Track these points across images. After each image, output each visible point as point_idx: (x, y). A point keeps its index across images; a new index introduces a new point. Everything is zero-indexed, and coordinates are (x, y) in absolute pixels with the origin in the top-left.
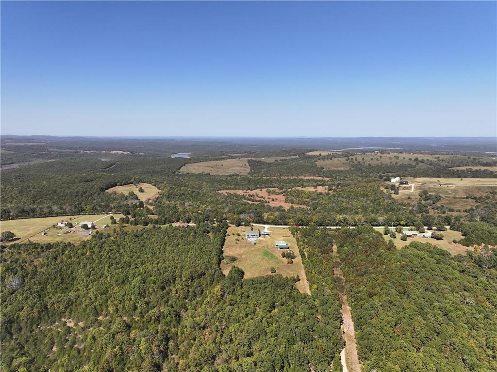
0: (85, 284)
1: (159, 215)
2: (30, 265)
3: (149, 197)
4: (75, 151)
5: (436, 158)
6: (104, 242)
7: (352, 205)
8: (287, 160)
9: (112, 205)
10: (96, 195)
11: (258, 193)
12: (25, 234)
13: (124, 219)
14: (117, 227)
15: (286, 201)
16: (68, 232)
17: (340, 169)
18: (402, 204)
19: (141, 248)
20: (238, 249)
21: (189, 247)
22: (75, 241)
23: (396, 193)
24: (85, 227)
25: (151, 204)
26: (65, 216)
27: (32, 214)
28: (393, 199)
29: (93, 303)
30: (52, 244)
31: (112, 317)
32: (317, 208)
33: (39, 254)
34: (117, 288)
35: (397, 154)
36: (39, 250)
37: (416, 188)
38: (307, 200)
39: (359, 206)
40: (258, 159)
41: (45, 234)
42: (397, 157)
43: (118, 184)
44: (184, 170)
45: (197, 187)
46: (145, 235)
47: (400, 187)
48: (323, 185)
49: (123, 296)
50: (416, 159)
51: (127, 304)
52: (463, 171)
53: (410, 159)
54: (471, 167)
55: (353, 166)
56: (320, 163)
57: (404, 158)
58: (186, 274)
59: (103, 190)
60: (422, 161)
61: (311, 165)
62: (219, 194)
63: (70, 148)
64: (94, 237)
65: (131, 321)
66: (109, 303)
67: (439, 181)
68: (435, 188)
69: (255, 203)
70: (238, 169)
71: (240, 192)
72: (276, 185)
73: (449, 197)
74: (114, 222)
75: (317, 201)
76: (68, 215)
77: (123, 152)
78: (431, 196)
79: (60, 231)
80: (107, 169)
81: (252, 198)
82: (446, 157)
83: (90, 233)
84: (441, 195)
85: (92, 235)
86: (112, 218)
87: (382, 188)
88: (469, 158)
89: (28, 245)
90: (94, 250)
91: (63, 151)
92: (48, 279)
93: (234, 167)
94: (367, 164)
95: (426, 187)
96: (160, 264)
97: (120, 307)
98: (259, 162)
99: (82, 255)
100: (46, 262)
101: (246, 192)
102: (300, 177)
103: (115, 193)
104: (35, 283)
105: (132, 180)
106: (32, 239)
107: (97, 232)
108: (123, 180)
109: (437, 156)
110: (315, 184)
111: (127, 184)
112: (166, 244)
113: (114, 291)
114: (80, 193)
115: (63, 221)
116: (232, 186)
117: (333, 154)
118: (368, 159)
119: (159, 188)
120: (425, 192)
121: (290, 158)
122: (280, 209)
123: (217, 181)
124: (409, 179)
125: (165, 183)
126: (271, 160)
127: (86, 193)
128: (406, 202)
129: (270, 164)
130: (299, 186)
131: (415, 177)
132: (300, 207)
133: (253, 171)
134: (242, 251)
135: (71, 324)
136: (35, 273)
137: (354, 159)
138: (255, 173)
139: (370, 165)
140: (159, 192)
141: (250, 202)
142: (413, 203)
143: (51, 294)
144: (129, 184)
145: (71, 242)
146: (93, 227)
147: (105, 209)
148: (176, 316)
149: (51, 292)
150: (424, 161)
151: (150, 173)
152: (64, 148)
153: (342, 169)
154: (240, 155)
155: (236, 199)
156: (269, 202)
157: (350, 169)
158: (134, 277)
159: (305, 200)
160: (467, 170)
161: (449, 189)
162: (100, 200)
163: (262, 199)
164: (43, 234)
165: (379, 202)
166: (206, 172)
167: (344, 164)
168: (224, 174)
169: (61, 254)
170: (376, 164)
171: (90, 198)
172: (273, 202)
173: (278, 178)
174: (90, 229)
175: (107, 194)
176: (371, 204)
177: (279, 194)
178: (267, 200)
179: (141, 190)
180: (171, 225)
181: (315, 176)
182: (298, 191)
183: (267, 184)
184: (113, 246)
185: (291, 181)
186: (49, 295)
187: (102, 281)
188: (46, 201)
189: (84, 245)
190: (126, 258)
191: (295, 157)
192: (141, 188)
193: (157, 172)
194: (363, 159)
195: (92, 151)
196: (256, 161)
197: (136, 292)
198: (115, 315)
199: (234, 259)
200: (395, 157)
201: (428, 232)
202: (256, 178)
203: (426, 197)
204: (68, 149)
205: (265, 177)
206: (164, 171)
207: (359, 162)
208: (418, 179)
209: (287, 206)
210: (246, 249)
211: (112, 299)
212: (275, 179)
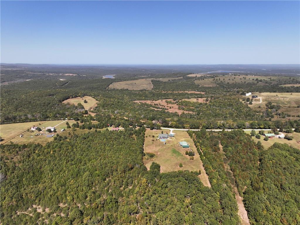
0: (50, 177)
1: (99, 121)
2: (11, 162)
3: (91, 106)
4: (43, 74)
5: (269, 79)
6: (63, 144)
7: (223, 112)
8: (175, 79)
9: (67, 113)
10: (56, 105)
11: (160, 103)
12: (8, 137)
13: (75, 124)
14: (71, 131)
15: (179, 109)
16: (38, 135)
17: (210, 86)
18: (255, 111)
19: (88, 148)
20: (154, 148)
21: (121, 146)
22: (42, 141)
23: (251, 104)
24: (49, 131)
25: (92, 112)
26: (36, 121)
27: (14, 120)
28: (249, 108)
29: (56, 193)
30: (26, 144)
31: (69, 205)
32: (200, 114)
33: (17, 152)
34: (72, 181)
35: (245, 76)
36: (17, 149)
37: (263, 100)
38: (193, 108)
39: (228, 113)
40: (158, 79)
41: (22, 136)
42: (245, 78)
43: (71, 97)
44: (111, 86)
45: (121, 98)
46: (90, 138)
47: (252, 99)
48: (201, 98)
49: (77, 188)
50: (257, 80)
51: (81, 194)
52: (289, 88)
53: (253, 79)
54: (293, 85)
55: (218, 84)
56: (197, 82)
57: (249, 79)
58: (120, 168)
59: (61, 101)
60: (261, 81)
61: (191, 83)
62: (135, 103)
63: (40, 72)
64: (55, 139)
65: (84, 209)
66: (67, 192)
67: (277, 95)
68: (276, 100)
69: (159, 109)
70: (145, 86)
71: (149, 102)
72: (171, 97)
73: (286, 107)
74: (69, 127)
75: (199, 109)
76: (38, 121)
77: (73, 75)
78: (274, 106)
79: (33, 134)
80: (63, 86)
81: (157, 106)
82: (276, 78)
83: (53, 135)
84: (280, 105)
85: (54, 137)
86: (67, 124)
87: (241, 100)
88: (290, 78)
89: (10, 145)
90: (56, 149)
91: (35, 73)
92: (23, 173)
93: (143, 84)
94: (226, 83)
95: (269, 99)
96: (102, 160)
97: (75, 196)
98: (159, 81)
99: (48, 153)
100: (22, 159)
101: (152, 102)
102: (186, 92)
103: (69, 104)
104: (14, 176)
105: (79, 94)
106: (13, 141)
107: (58, 135)
108: (74, 95)
109: (270, 77)
110: (196, 97)
111: (76, 97)
112: (105, 144)
113: (71, 184)
114: (46, 104)
115: (34, 126)
116: (143, 98)
117: (204, 76)
118: (227, 79)
119: (97, 100)
120: (270, 103)
121: (177, 78)
122: (176, 114)
123: (134, 94)
124: (257, 94)
125: (100, 96)
126: (166, 80)
127: (49, 104)
128: (258, 110)
129: (165, 83)
130: (186, 98)
131: (260, 92)
132: (188, 113)
133: (155, 87)
134: (158, 149)
135: (40, 210)
136: (14, 168)
137: (218, 79)
138: (156, 89)
139: (228, 83)
140: (97, 103)
141: (156, 109)
142: (263, 111)
143: (26, 186)
144: (77, 97)
145: (40, 143)
146: (55, 131)
147: (63, 116)
148: (115, 203)
149: (25, 184)
150: (262, 80)
151: (90, 88)
152: (36, 72)
153: (211, 86)
154: (146, 76)
155: (146, 107)
156: (168, 109)
157: (216, 86)
158: (84, 171)
159: (191, 108)
160: (291, 87)
161: (285, 101)
162: (59, 109)
163: (163, 107)
164: (21, 137)
165: (240, 110)
166: (125, 88)
167: (212, 82)
168: (137, 89)
169: (33, 153)
170: (232, 82)
171: (52, 107)
172: (171, 109)
173: (171, 92)
174: (52, 132)
175: (63, 105)
176: (235, 111)
177: (174, 103)
178: (166, 107)
179: (86, 102)
180: (107, 129)
181: (195, 91)
182: (186, 102)
183: (165, 96)
184: (69, 146)
185: (180, 95)
186: (24, 187)
187: (62, 175)
188: (24, 109)
189: (49, 145)
190: (78, 156)
191: (180, 78)
192: (85, 100)
193: (95, 88)
194: (224, 79)
195: (53, 74)
196: (157, 81)
197: (87, 184)
198: (72, 203)
199: (152, 156)
200: (243, 78)
201: (281, 134)
202: (158, 92)
203: (271, 107)
204: (38, 72)
205: (164, 92)
206: (99, 87)
207: (221, 81)
208: (263, 94)
209: (180, 112)
210: (160, 148)
211: (69, 190)
212: (170, 93)
